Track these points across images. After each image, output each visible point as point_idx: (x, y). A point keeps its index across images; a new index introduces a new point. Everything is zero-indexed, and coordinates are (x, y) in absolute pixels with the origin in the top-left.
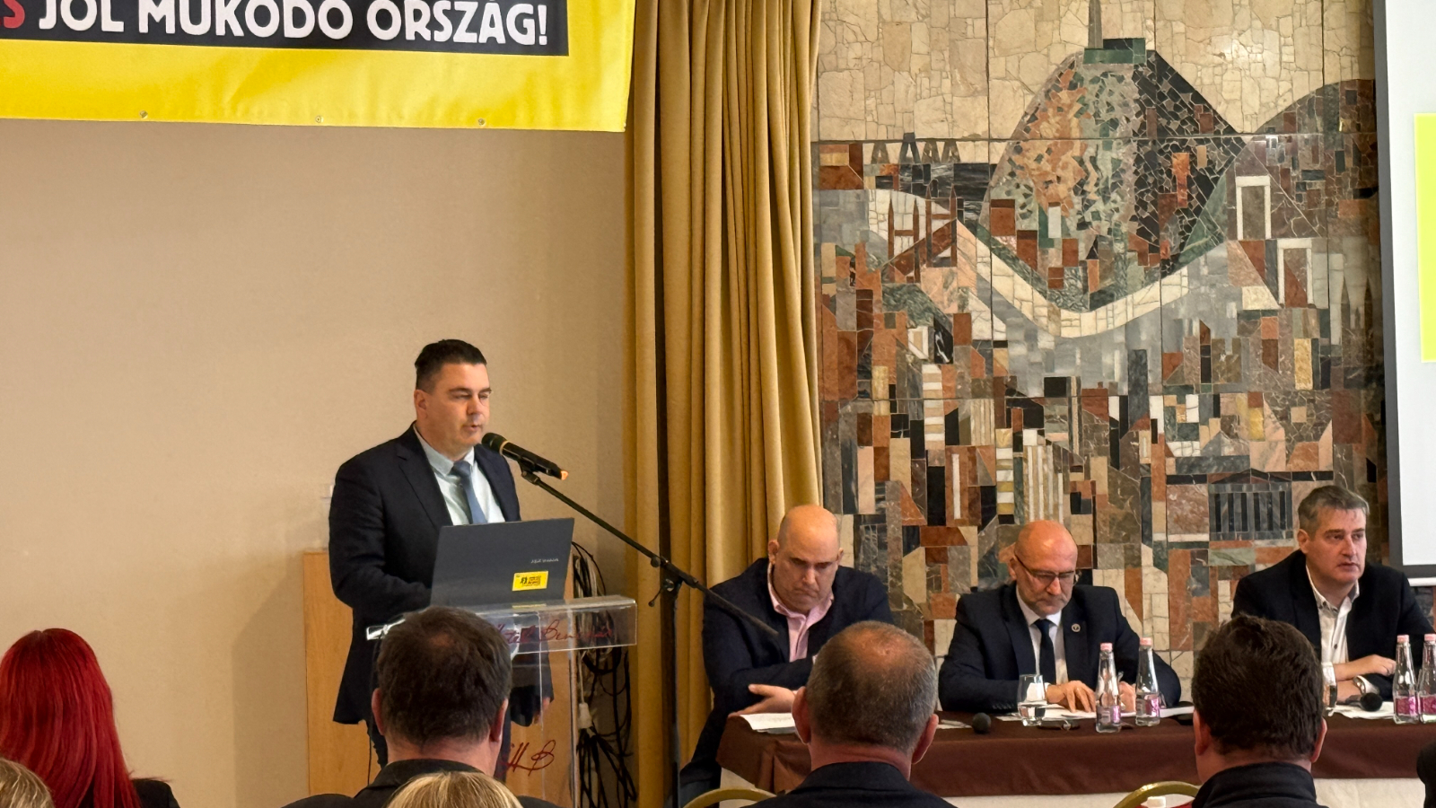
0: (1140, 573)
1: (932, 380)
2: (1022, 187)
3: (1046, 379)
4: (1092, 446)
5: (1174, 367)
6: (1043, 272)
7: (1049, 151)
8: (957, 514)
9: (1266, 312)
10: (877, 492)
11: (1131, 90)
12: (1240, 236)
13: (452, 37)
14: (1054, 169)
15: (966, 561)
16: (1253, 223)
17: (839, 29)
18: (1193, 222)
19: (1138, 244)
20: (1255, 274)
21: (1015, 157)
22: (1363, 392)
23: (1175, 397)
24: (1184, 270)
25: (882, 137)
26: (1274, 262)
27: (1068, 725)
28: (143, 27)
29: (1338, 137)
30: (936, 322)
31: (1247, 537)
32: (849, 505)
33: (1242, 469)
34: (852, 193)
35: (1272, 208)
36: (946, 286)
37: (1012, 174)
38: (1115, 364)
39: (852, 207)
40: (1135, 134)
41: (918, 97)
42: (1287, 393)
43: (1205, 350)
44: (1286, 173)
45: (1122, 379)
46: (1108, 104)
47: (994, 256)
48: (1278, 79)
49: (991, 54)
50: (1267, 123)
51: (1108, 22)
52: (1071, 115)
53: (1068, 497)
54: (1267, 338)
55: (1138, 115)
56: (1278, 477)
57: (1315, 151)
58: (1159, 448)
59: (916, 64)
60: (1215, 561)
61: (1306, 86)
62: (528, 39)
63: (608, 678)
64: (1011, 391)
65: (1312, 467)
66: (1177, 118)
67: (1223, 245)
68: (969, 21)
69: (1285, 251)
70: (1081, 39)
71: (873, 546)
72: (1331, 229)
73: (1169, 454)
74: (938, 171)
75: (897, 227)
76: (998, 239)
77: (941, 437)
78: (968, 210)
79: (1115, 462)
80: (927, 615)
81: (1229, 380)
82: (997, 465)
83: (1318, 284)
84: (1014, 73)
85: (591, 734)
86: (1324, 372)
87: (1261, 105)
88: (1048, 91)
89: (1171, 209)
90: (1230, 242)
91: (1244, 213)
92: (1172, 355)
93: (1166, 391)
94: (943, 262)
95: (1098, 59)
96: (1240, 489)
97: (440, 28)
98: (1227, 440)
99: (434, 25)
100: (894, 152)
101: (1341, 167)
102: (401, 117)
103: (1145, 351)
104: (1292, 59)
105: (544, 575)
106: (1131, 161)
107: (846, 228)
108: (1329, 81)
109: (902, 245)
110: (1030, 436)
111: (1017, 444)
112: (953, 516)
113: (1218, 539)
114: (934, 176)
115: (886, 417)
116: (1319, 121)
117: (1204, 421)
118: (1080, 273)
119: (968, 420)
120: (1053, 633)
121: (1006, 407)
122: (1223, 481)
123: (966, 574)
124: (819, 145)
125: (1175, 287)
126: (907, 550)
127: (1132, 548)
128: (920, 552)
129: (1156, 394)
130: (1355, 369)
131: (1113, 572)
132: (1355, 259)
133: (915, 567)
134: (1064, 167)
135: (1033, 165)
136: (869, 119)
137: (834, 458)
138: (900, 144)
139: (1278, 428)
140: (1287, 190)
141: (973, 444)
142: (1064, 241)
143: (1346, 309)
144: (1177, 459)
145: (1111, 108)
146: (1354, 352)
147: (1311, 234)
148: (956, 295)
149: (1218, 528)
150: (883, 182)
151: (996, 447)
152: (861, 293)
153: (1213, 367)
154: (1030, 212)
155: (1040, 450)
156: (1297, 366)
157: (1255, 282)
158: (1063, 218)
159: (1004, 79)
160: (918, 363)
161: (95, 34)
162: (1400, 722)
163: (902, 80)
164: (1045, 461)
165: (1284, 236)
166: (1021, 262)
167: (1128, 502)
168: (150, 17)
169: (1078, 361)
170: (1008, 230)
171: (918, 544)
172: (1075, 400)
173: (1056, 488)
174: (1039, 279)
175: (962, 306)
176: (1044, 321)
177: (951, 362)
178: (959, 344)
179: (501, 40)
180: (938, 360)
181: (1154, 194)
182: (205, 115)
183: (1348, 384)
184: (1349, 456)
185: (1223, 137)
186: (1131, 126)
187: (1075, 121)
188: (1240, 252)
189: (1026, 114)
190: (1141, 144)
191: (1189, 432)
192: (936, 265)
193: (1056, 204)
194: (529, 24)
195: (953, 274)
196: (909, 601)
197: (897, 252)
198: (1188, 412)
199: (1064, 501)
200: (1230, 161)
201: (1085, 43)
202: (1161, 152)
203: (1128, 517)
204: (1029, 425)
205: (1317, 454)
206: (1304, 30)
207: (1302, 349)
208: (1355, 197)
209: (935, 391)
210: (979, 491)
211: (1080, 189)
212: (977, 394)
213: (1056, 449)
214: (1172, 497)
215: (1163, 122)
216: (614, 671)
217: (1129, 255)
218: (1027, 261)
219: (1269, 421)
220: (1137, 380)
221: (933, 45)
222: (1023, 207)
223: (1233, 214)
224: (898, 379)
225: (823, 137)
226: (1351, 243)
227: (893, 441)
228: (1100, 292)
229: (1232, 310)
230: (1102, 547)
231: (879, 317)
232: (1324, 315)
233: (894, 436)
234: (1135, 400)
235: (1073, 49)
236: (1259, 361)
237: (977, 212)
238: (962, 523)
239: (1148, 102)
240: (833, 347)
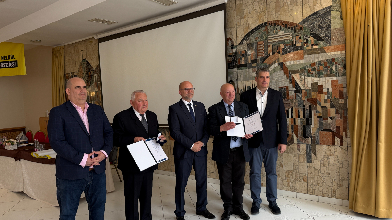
9: (97, 91)
17: (66, 61)
18: (91, 80)
20: (96, 86)
21: (78, 74)
24: (91, 86)
42: (99, 101)
50: (96, 68)
51: (83, 57)
54: (97, 94)
67: (93, 83)
68: (74, 59)
87: (95, 65)
91: (95, 79)
97: (4, 66)
100: (70, 74)
104: (97, 59)
124: (66, 74)
136: (69, 71)
140: (98, 76)
145: (84, 67)
165: (98, 82)
179: (11, 66)
181: (88, 77)
190: (87, 71)
200: (93, 73)
221: (72, 61)
235: (81, 61)
239: (87, 66)
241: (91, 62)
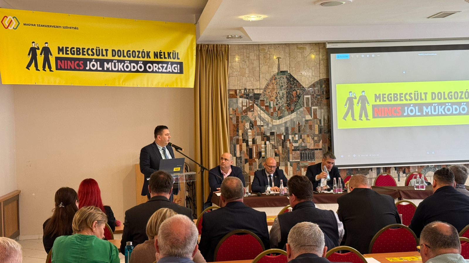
0: (288, 167)
1: (250, 133)
2: (266, 98)
3: (270, 132)
4: (279, 144)
5: (294, 130)
6: (270, 113)
7: (271, 91)
8: (255, 157)
9: (310, 120)
10: (240, 153)
11: (286, 80)
12: (305, 106)
13: (162, 71)
14: (272, 94)
15: (256, 165)
16: (307, 104)
17: (233, 69)
18: (297, 104)
19: (287, 108)
20: (308, 113)
21: (265, 92)
22: (327, 134)
23: (293, 135)
24: (295, 112)
25: (241, 89)
26: (311, 111)
27: (274, 194)
28: (105, 69)
29: (323, 89)
30: (250, 122)
31: (307, 161)
32: (235, 155)
33: (306, 148)
34: (235, 99)
35: (311, 101)
36: (252, 115)
37: (264, 95)
38: (283, 129)
39: (235, 101)
40: (286, 88)
41: (247, 81)
42: (314, 134)
43: (299, 127)
44: (313, 95)
45: (284, 132)
46: (281, 83)
47: (261, 110)
48: (312, 78)
49: (260, 74)
50: (310, 86)
51: (281, 68)
52: (275, 85)
53: (274, 153)
54: (310, 124)
55: (287, 84)
56: (312, 150)
57: (318, 91)
58: (291, 144)
59: (247, 75)
60: (301, 165)
61: (317, 79)
62: (176, 71)
63: (191, 187)
64: (264, 134)
65: (318, 148)
66: (294, 85)
67: (302, 108)
68: (256, 68)
69: (313, 109)
70: (277, 71)
71: (239, 162)
72: (321, 105)
73: (293, 145)
74: (251, 95)
75: (243, 105)
76: (262, 107)
77: (251, 143)
78: (256, 102)
79: (283, 147)
80: (249, 175)
81: (303, 132)
82: (262, 148)
83: (319, 115)
84: (264, 77)
85: (188, 197)
86: (320, 131)
87: (309, 83)
88: (270, 80)
89: (293, 101)
90: (304, 107)
91: (306, 102)
92: (293, 128)
93: (292, 134)
94: (252, 111)
95: (279, 74)
96: (305, 152)
97: (160, 69)
98: (303, 143)
99: (159, 68)
100: (243, 91)
101: (323, 94)
102: (153, 85)
103: (288, 127)
104: (314, 74)
105: (179, 168)
106: (285, 93)
107: (234, 105)
108: (321, 78)
109: (244, 108)
110: (268, 142)
111: (265, 144)
112: (254, 157)
113: (301, 161)
114: (250, 96)
115: (241, 139)
116: (319, 86)
117: (299, 140)
118: (276, 113)
119: (256, 140)
120: (272, 178)
121: (263, 137)
122: (302, 150)
123: (256, 167)
124: (229, 90)
125: (294, 115)
126: (246, 163)
127: (286, 162)
128: (248, 164)
129: (290, 135)
130: (326, 130)
131: (283, 167)
132: (326, 110)
133: (247, 166)
134: (274, 94)
135: (268, 94)
136: (238, 85)
137: (232, 147)
138: (244, 90)
139: (312, 141)
140: (313, 98)
141: (257, 144)
142: (274, 107)
143: (324, 119)
144: (294, 146)
145: (282, 83)
146: (326, 127)
147: (318, 106)
148: (254, 117)
149: (302, 159)
150: (241, 97)
151: (261, 144)
152: (237, 117)
153: (300, 130)
154: (267, 102)
155: (269, 145)
156: (315, 130)
157: (308, 115)
158: (273, 103)
159: (262, 78)
160: (247, 129)
161: (97, 70)
162: (334, 193)
163: (244, 78)
164: (270, 147)
165: (314, 106)
166: (266, 111)
167: (285, 154)
168: (107, 67)
169: (276, 129)
170: (263, 105)
171: (247, 162)
172: (276, 136)
173: (272, 152)
174: (269, 114)
175: (255, 119)
176: (270, 122)
177: (253, 129)
178: (254, 126)
179: (171, 71)
180: (251, 129)
181: (290, 99)
182: (117, 85)
183: (325, 133)
184: (325, 146)
185: (302, 88)
186: (285, 87)
187: (275, 86)
188: (305, 109)
189: (266, 84)
190: (287, 90)
191: (296, 142)
192: (250, 112)
193: (272, 101)
194: (176, 68)
195: (253, 113)
196: (246, 172)
197: (243, 109)
198: (296, 138)
199: (274, 154)
200: (303, 93)
201: (277, 72)
202: (291, 91)
203: (285, 157)
204: (267, 140)
205: (319, 145)
206: (316, 69)
207: (316, 127)
208: (326, 99)
209: (250, 134)
210: (258, 153)
211: (276, 98)
212: (258, 135)
213: (272, 145)
214: (293, 153)
215: (291, 86)
216: (192, 185)
217: (285, 110)
218: (267, 111)
219: (310, 140)
220: (287, 132)
221: (249, 72)
222: (266, 101)
223: (304, 102)
224: (244, 132)
225: (230, 89)
226: (325, 107)
227: (243, 144)
228: (280, 116)
229: (304, 120)
230: (281, 162)
231: (240, 121)
232: (320, 120)
233: (243, 143)
234: (286, 136)
235: (275, 73)
236: (309, 129)
237: (258, 102)
238: (255, 158)
239: (289, 82)
240: (232, 127)
241: (299, 77)
